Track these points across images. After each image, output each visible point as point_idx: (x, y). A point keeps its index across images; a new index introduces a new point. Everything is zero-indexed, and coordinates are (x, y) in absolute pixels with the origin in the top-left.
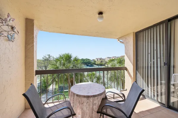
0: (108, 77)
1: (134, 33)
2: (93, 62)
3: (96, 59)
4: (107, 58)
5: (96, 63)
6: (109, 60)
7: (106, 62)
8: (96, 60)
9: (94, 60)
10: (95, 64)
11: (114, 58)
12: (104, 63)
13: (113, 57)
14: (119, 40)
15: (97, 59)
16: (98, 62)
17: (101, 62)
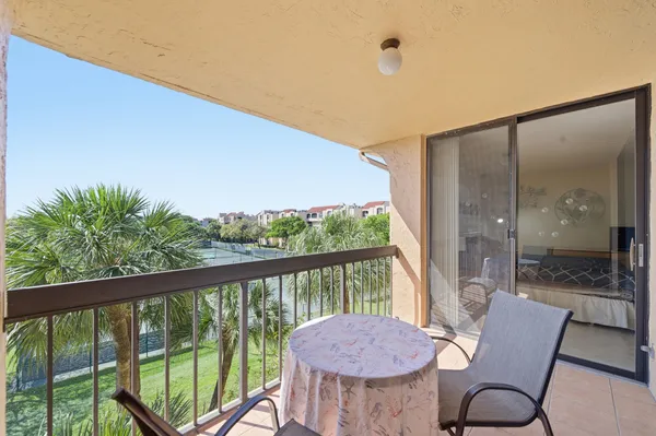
0: (298, 283)
1: (422, 136)
2: (208, 228)
3: (221, 215)
4: (266, 212)
5: (222, 235)
6: (271, 220)
7: (263, 229)
8: (221, 221)
9: (210, 221)
10: (218, 238)
11: (288, 215)
12: (254, 231)
13: (289, 211)
14: (363, 154)
15: (226, 217)
16: (232, 230)
17: (244, 227)
